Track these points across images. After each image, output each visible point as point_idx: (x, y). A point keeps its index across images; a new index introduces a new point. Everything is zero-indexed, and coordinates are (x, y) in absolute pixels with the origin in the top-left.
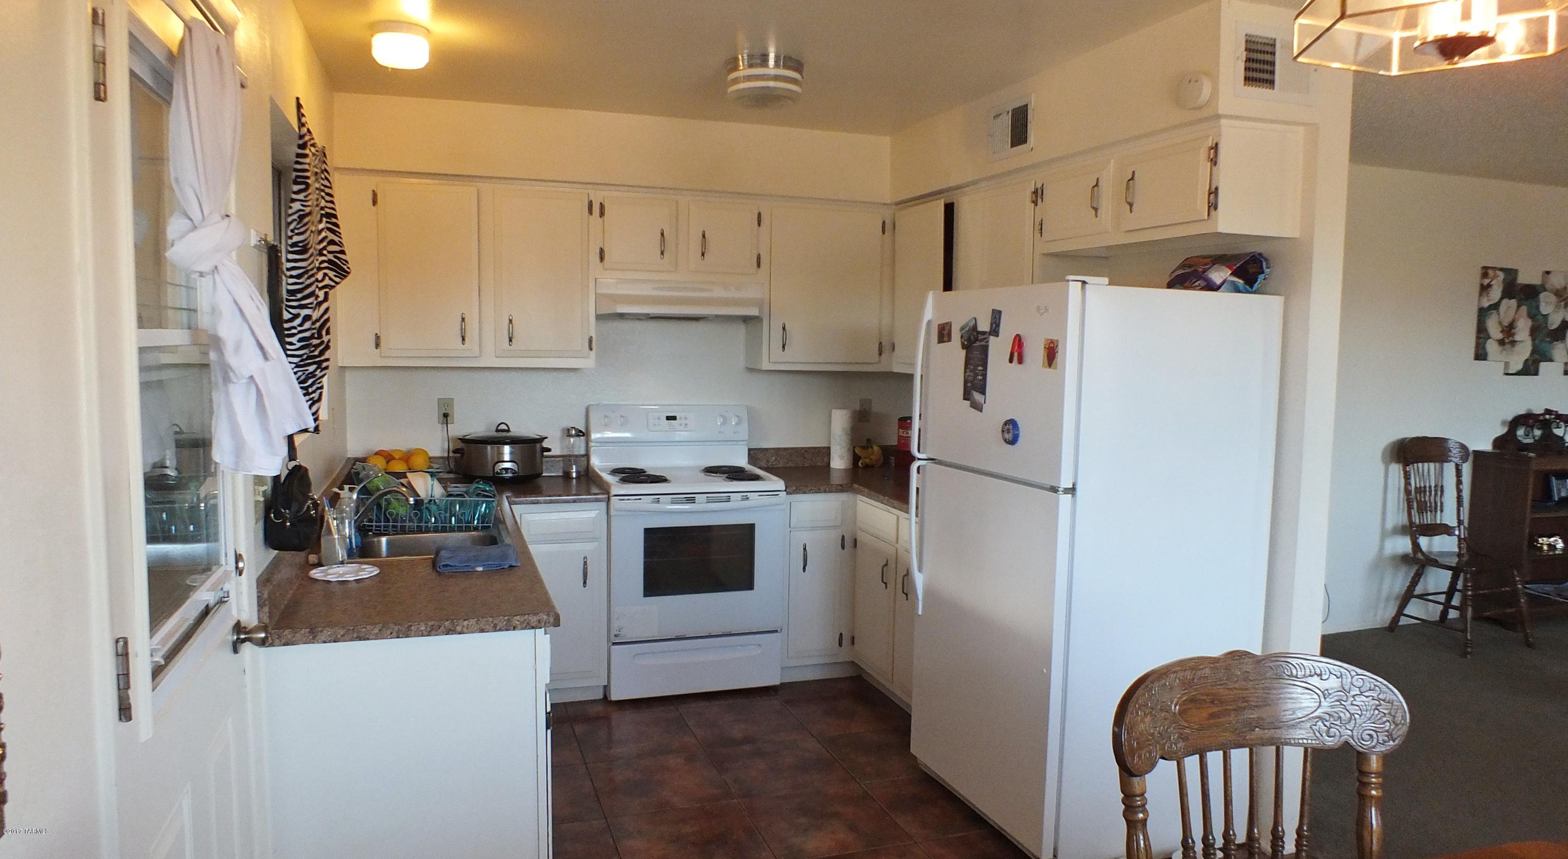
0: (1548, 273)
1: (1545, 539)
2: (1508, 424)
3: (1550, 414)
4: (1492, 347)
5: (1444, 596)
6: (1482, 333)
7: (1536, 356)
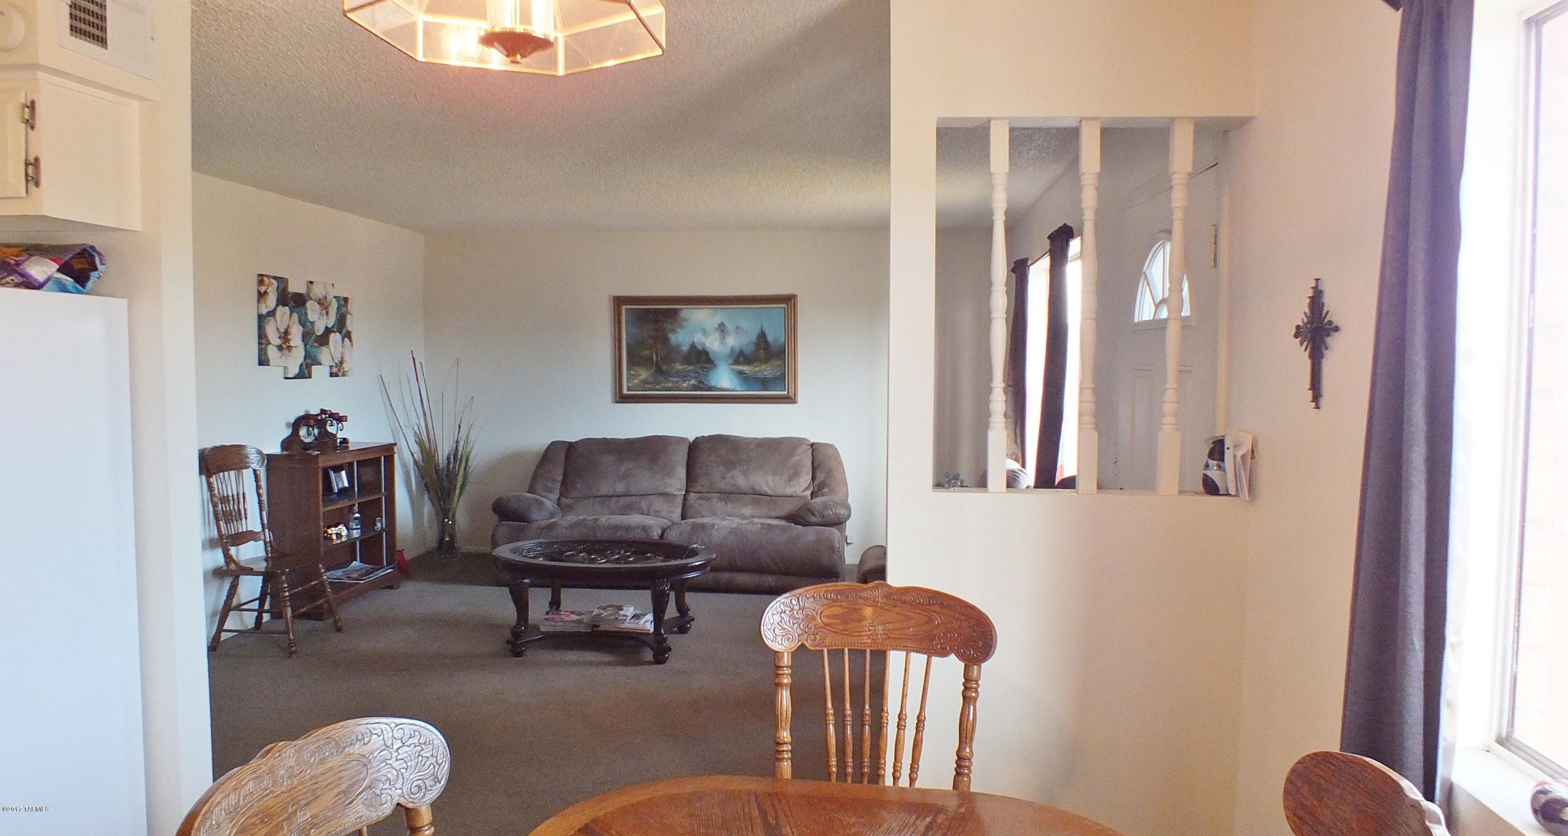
0: (311, 283)
1: (333, 529)
2: (292, 425)
3: (325, 414)
4: (272, 352)
5: (257, 602)
6: (262, 336)
7: (309, 361)
